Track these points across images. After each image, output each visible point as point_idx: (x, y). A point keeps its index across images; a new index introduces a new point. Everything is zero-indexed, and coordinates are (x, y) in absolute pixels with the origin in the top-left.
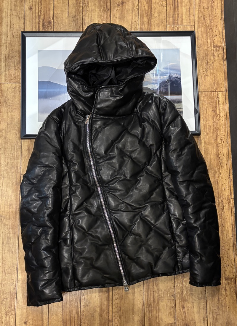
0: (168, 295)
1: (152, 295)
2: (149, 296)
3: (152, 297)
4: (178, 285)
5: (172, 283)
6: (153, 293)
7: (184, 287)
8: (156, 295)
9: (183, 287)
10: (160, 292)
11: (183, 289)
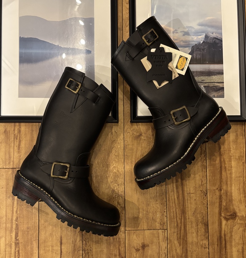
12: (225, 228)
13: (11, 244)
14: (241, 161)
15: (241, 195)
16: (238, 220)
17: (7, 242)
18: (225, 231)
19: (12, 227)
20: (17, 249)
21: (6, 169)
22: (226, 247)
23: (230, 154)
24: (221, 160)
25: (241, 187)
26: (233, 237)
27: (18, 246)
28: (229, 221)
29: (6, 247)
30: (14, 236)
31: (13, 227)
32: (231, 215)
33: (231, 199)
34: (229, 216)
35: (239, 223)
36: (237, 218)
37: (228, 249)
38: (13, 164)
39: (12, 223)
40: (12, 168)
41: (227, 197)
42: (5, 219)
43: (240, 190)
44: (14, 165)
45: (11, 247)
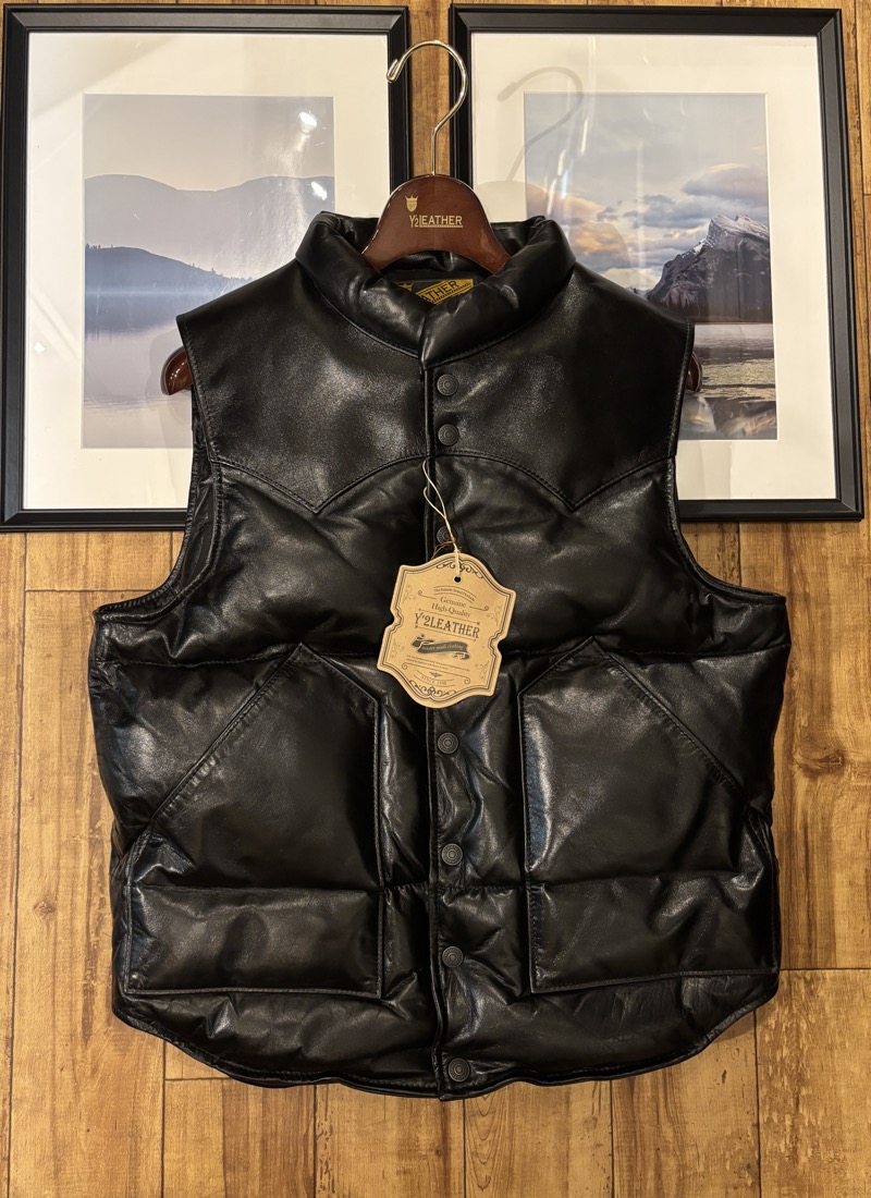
0: (728, 1162)
1: (653, 1164)
2: (639, 1168)
3: (651, 1174)
4: (776, 1121)
5: (748, 1108)
6: (658, 1156)
7: (804, 1128)
8: (671, 1164)
9: (798, 1129)
10: (690, 1153)
11: (796, 1139)
12: (807, 803)
13: (77, 844)
14: (860, 573)
15: (863, 690)
16: (850, 776)
17: (64, 838)
18: (805, 814)
19: (78, 788)
20: (96, 862)
21: (62, 595)
22: (808, 869)
23: (823, 549)
24: (791, 571)
25: (860, 664)
26: (835, 836)
27: (99, 851)
28: (819, 779)
29: (59, 854)
30: (88, 817)
31: (82, 788)
32: (827, 759)
33: (826, 704)
34: (821, 761)
35: (856, 788)
36: (848, 769)
37: (816, 874)
38: (86, 577)
39: (79, 773)
40: (80, 591)
41: (812, 697)
42: (56, 759)
43: (857, 674)
44: (89, 581)
45: (75, 854)
